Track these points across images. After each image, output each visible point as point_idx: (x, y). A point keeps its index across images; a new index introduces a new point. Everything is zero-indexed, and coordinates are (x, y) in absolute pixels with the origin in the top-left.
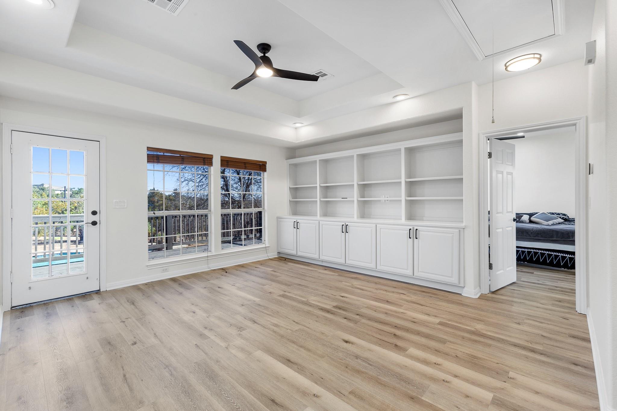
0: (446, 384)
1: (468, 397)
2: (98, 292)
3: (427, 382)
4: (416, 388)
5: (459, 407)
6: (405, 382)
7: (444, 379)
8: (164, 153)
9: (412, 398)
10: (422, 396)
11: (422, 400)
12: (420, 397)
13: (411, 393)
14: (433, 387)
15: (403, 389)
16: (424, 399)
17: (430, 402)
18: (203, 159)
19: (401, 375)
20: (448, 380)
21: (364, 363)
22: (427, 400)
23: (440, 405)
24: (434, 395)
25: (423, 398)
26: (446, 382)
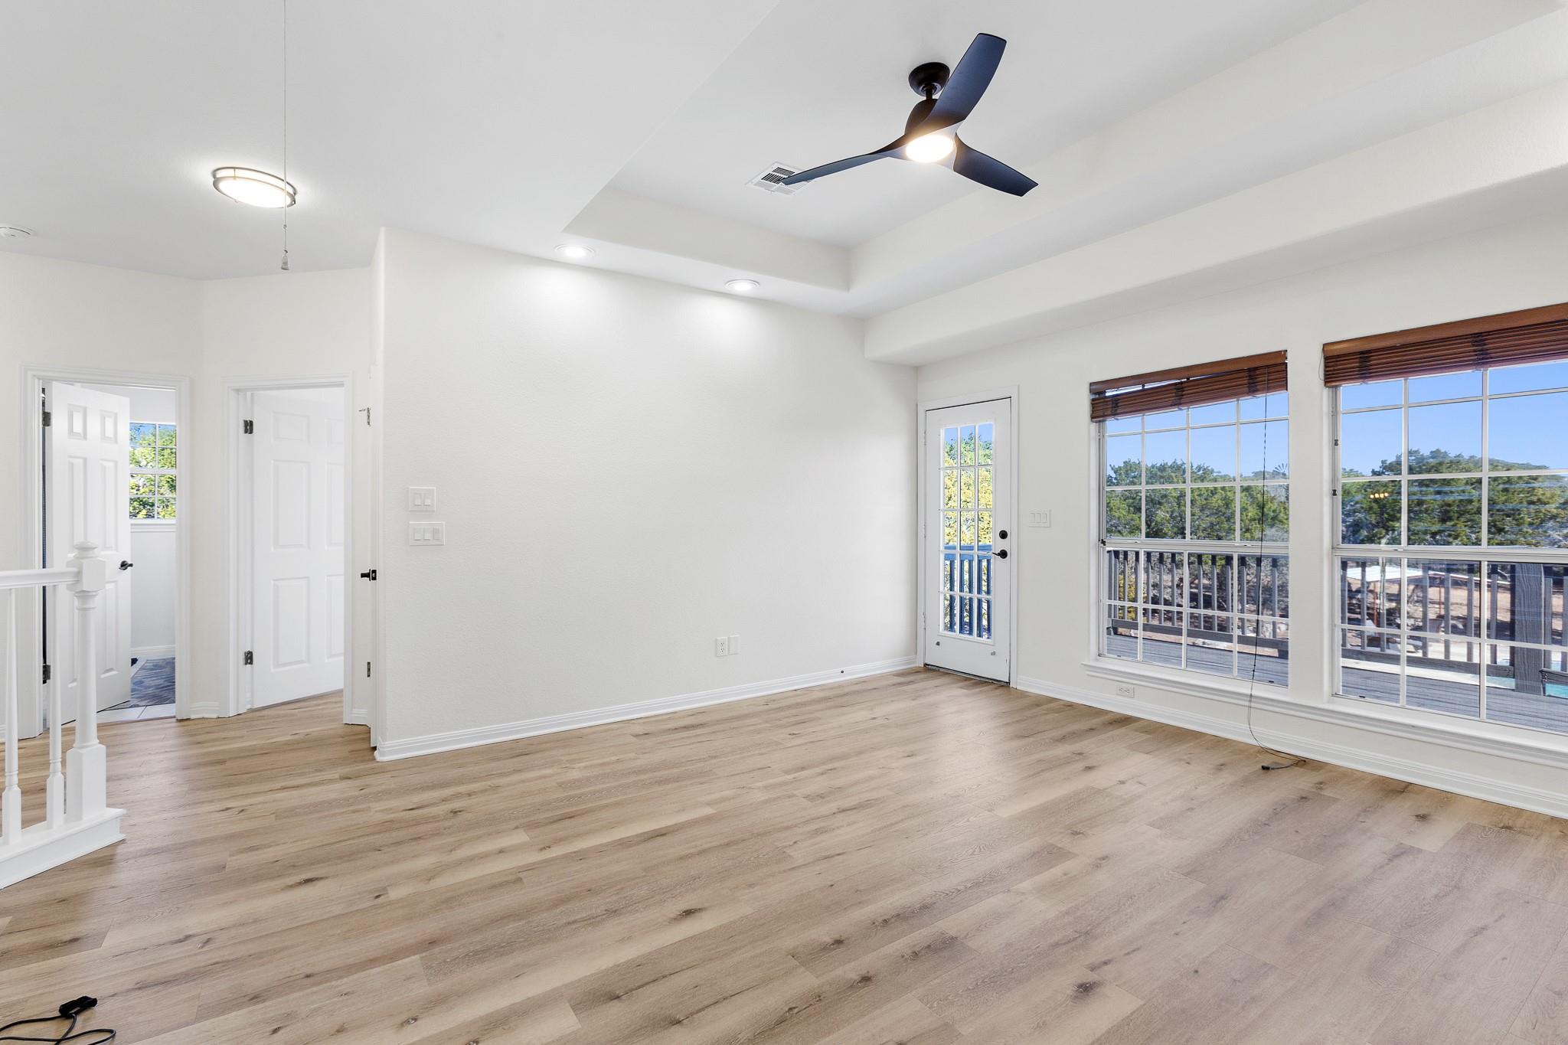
0: (404, 1017)
1: (338, 1031)
2: (1006, 685)
3: (443, 985)
4: (448, 960)
5: (344, 998)
6: (476, 953)
7: (419, 1022)
8: (1143, 386)
9: (433, 943)
10: (422, 958)
11: (415, 954)
12: (424, 954)
13: (444, 947)
14: (421, 989)
15: (464, 941)
16: (413, 957)
17: (400, 962)
18: (1246, 374)
19: (501, 955)
20: (409, 1028)
21: (579, 916)
22: (406, 960)
23: (378, 973)
24: (404, 977)
25: (417, 957)
26: (407, 1022)
